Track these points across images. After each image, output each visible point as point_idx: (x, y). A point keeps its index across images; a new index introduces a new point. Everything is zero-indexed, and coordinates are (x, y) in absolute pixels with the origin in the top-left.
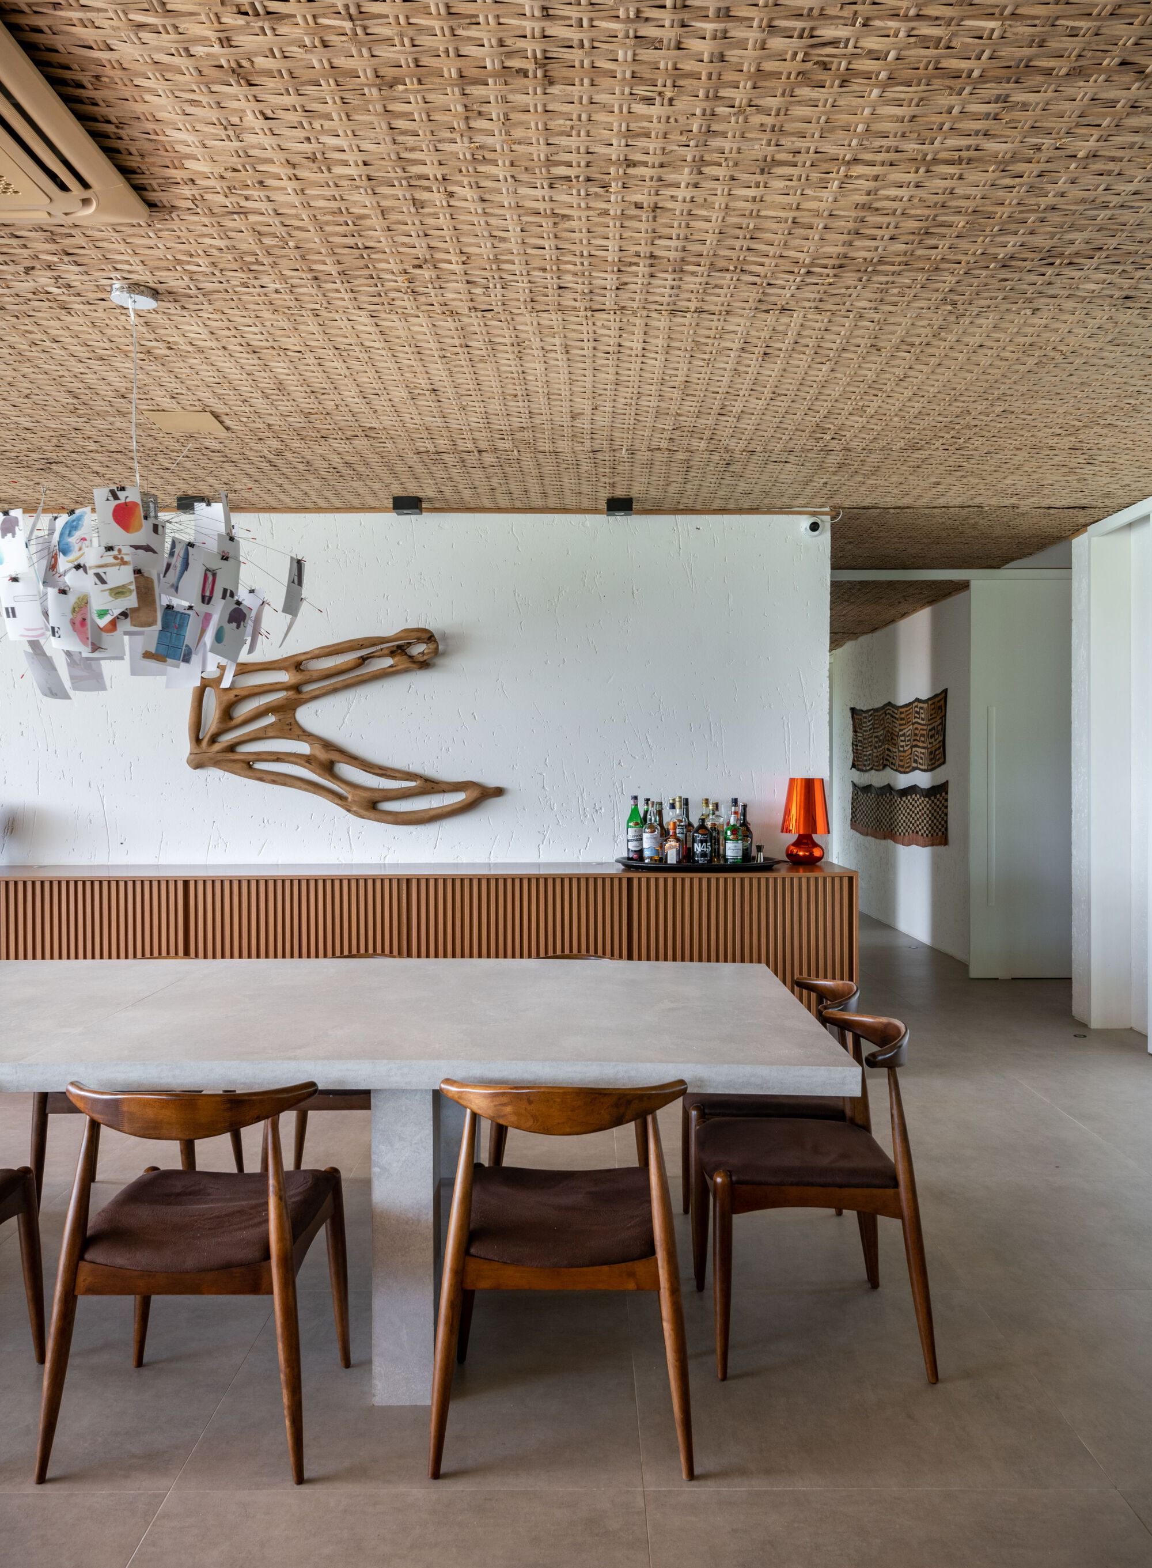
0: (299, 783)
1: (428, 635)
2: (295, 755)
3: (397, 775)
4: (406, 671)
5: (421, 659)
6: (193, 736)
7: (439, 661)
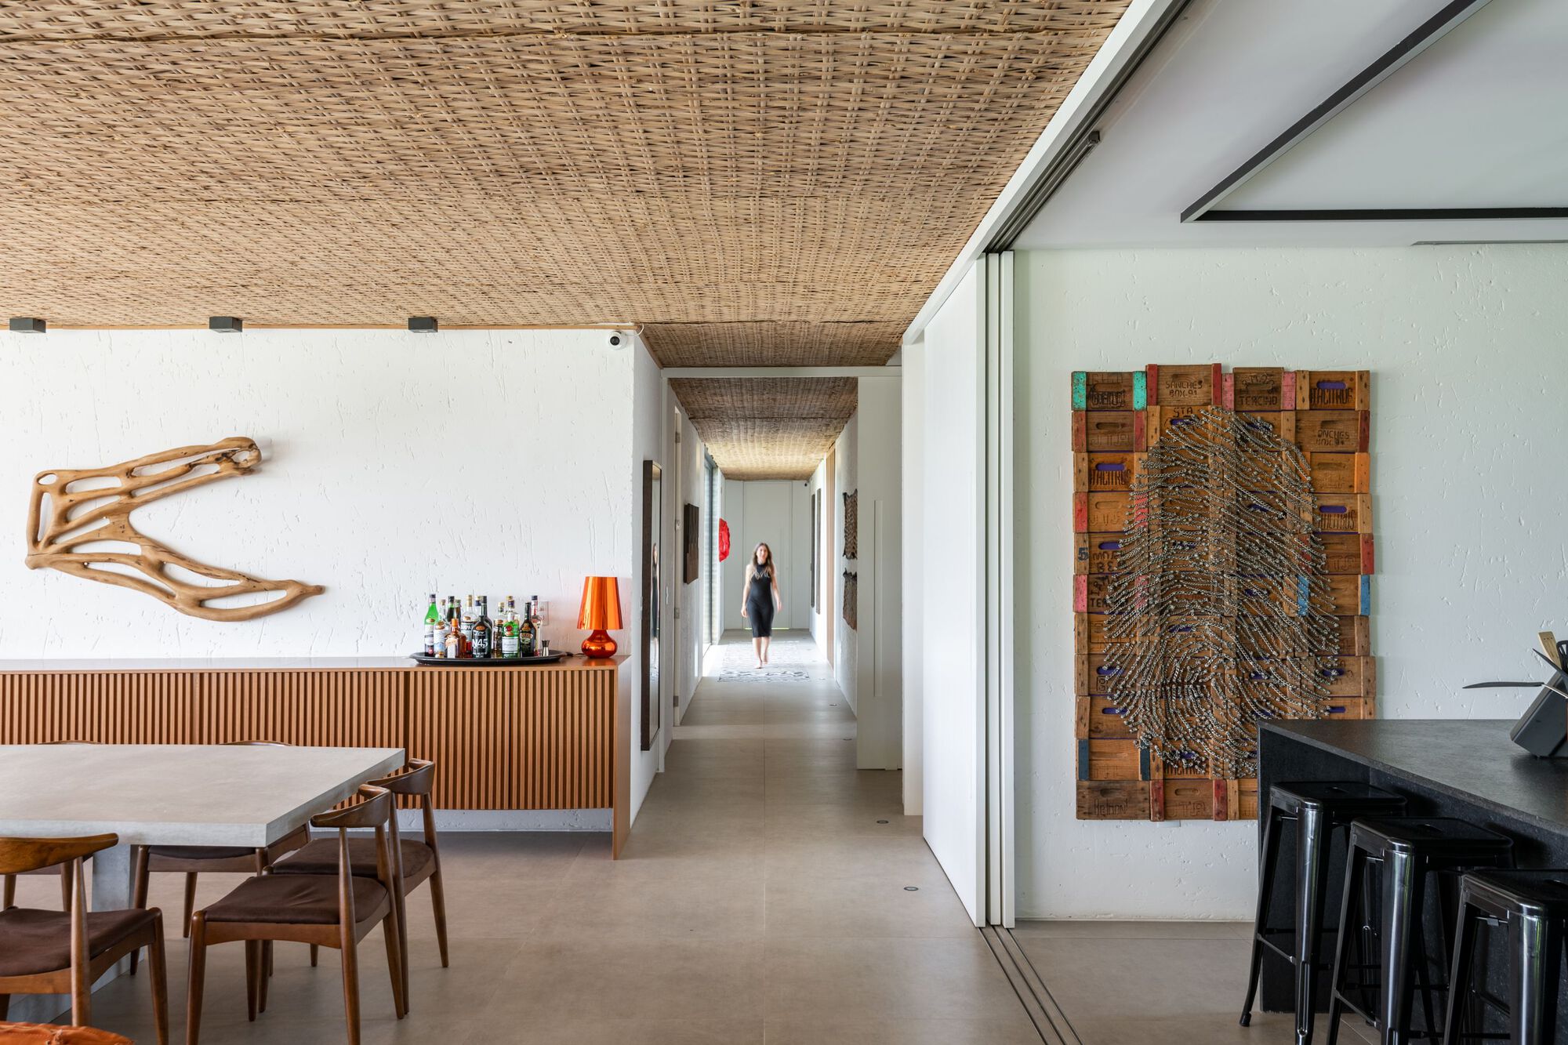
0: (129, 582)
1: (250, 443)
2: (127, 556)
3: (222, 574)
4: (230, 477)
5: (246, 466)
6: (31, 538)
7: (264, 467)
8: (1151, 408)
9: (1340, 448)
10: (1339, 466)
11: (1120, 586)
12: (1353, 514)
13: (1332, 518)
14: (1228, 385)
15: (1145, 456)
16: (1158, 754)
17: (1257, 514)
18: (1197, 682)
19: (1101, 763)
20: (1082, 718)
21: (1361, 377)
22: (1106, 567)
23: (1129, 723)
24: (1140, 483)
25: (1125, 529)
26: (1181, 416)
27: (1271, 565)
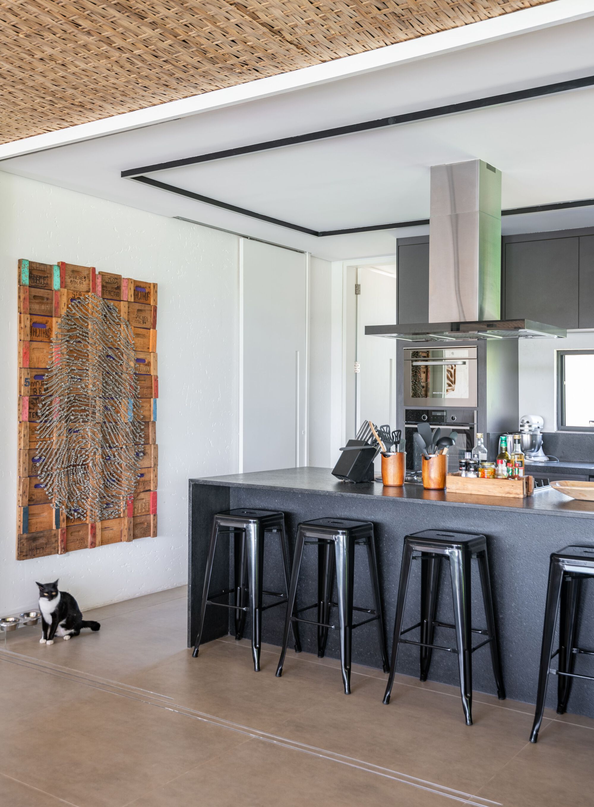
8: (62, 290)
9: (144, 326)
10: (144, 336)
11: (45, 404)
12: (149, 364)
13: (141, 365)
14: (99, 281)
15: (59, 320)
16: (64, 511)
17: (111, 361)
18: (82, 465)
19: (34, 521)
20: (24, 492)
21: (154, 287)
22: (38, 391)
23: (49, 493)
24: (57, 337)
25: (48, 367)
26: (76, 297)
27: (116, 392)
